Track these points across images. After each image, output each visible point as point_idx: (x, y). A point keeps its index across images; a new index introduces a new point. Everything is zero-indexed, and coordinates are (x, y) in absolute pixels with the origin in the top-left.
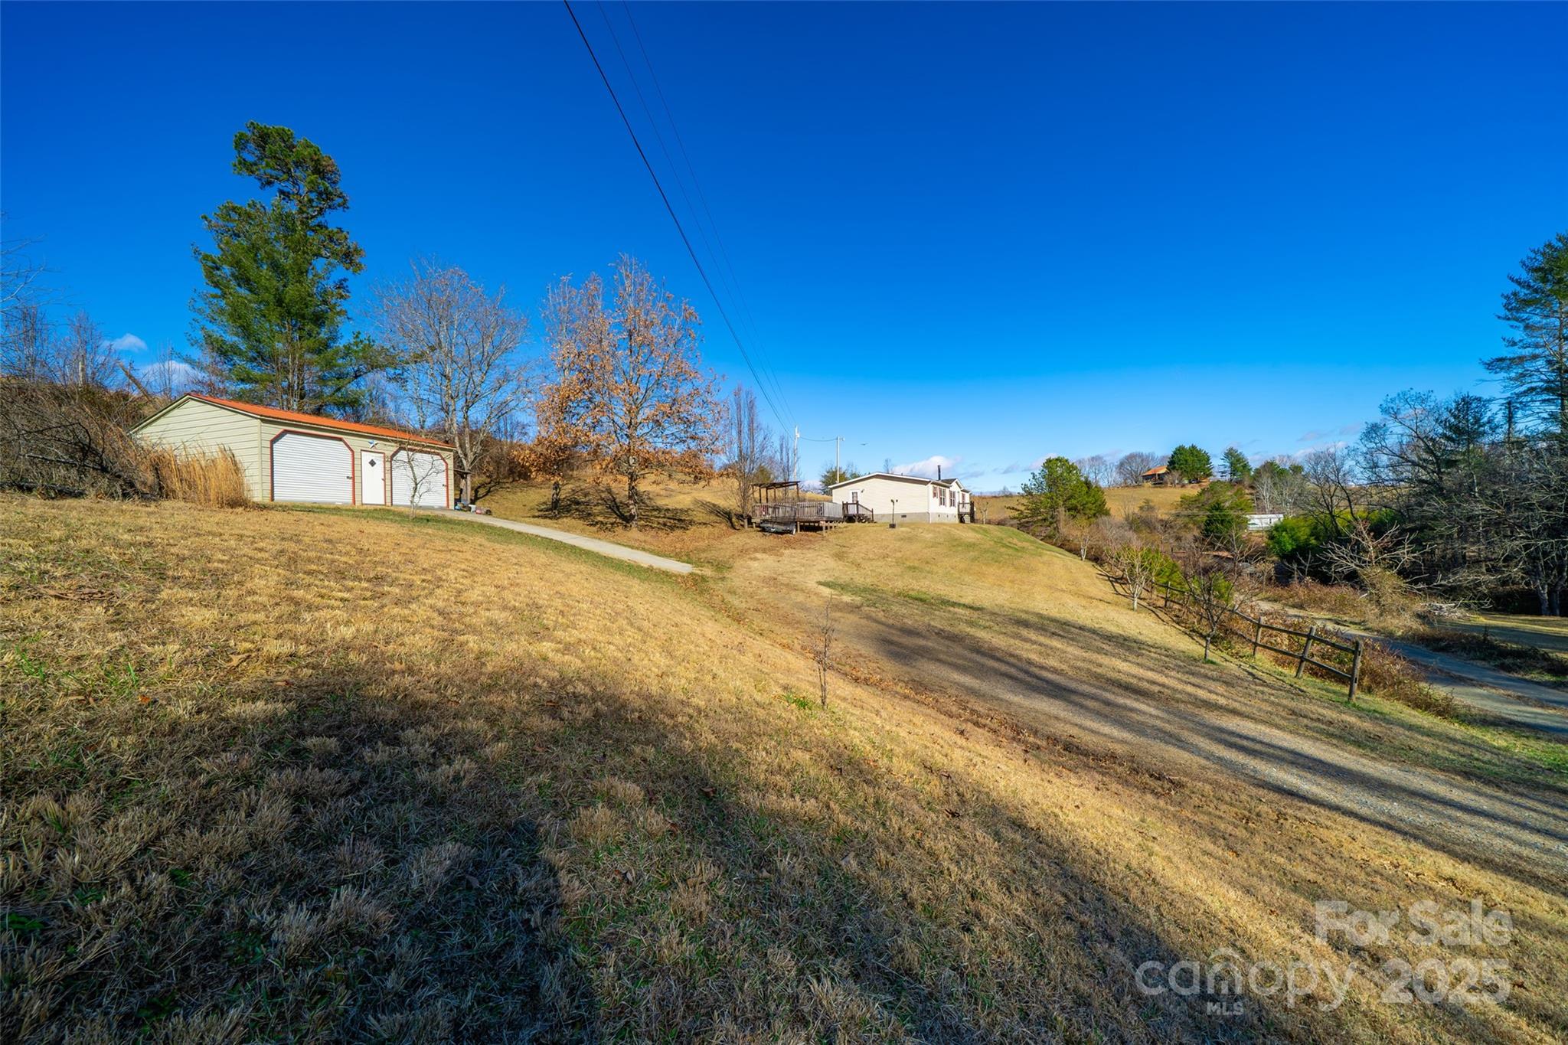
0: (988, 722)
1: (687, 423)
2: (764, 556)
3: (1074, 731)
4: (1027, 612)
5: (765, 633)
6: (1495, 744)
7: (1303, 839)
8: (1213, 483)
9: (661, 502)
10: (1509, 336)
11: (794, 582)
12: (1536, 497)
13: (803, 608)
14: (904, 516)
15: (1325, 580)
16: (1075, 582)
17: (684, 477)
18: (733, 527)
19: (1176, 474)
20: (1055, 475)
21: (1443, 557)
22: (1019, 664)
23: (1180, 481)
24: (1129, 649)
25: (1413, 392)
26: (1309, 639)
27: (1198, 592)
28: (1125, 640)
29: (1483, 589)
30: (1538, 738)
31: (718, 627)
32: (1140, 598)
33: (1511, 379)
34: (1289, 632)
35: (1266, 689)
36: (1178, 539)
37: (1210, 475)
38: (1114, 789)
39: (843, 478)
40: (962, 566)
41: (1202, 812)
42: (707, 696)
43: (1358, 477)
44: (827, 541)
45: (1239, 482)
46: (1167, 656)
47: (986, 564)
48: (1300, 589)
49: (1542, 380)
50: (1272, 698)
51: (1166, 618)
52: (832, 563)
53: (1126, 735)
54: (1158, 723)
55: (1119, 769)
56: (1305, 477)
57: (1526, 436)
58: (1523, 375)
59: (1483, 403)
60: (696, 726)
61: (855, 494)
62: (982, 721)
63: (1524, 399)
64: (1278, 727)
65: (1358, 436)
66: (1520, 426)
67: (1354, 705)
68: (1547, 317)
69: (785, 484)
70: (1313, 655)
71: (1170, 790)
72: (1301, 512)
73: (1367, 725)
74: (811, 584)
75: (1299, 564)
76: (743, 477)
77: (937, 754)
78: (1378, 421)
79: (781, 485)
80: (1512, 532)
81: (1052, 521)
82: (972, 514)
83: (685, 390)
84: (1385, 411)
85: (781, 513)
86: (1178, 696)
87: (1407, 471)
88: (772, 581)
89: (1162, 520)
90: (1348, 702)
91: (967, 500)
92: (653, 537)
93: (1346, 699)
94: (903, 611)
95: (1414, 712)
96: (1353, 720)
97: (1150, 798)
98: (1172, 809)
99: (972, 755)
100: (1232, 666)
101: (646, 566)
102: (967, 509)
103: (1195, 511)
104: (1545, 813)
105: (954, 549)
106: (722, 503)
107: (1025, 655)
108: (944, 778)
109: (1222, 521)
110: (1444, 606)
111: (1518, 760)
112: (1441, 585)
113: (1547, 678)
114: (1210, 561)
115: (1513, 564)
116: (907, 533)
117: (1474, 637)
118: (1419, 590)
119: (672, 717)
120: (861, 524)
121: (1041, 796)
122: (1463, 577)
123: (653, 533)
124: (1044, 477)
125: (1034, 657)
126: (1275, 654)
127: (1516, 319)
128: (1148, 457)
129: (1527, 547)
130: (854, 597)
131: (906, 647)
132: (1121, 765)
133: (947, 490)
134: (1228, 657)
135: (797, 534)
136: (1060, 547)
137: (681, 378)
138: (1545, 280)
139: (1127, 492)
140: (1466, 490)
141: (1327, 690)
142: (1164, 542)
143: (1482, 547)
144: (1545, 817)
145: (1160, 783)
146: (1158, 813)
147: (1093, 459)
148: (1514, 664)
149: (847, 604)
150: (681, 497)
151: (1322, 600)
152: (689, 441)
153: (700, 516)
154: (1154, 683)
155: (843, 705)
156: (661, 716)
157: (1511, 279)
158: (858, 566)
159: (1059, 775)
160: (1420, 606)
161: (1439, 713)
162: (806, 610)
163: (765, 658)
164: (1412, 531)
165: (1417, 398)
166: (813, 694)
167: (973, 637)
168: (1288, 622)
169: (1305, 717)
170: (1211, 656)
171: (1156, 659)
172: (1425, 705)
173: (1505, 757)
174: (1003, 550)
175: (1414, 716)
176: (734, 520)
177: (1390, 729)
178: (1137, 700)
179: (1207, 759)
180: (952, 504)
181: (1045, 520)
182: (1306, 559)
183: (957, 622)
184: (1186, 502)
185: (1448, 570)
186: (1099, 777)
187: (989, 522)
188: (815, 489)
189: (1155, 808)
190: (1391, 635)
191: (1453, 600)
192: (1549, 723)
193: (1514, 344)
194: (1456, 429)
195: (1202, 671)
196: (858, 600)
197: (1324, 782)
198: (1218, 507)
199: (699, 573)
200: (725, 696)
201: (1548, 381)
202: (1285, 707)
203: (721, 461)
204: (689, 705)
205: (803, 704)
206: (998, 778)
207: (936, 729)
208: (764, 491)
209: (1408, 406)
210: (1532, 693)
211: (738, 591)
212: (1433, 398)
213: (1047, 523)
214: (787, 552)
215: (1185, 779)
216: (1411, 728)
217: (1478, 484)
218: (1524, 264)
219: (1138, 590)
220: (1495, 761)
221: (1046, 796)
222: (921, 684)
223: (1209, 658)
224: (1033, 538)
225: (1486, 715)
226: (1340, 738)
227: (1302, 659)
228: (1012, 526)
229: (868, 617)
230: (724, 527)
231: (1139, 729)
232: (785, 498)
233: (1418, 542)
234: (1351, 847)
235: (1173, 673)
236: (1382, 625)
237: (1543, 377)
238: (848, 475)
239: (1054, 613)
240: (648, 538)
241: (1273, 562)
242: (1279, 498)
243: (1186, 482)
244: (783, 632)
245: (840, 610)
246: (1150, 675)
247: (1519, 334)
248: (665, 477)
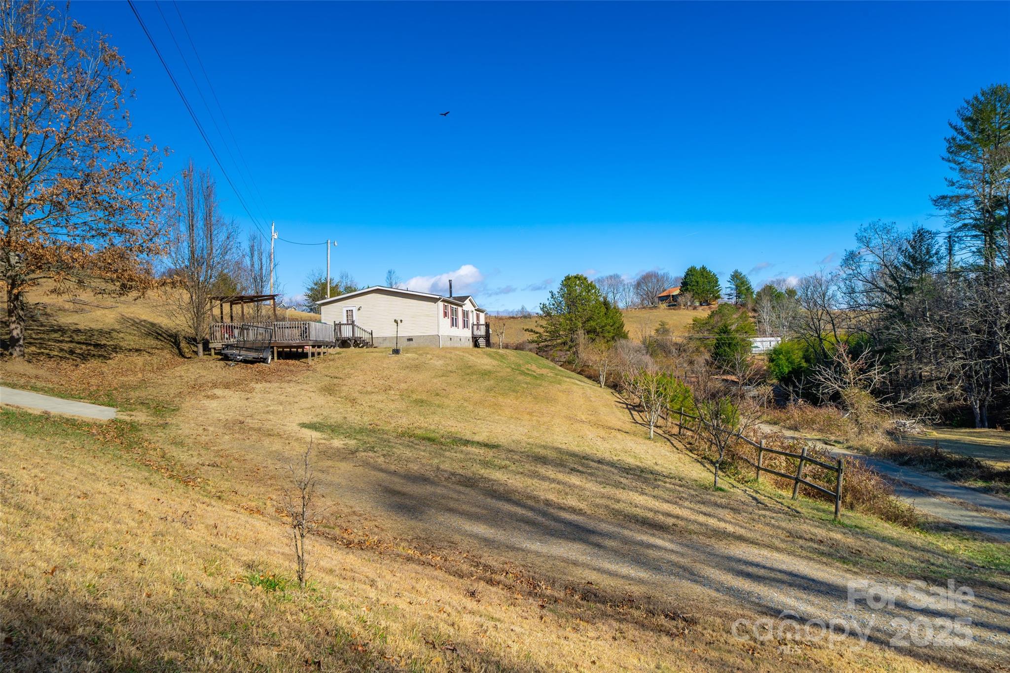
0: (502, 578)
1: (111, 210)
2: (227, 392)
3: (593, 576)
4: (545, 447)
5: (225, 495)
6: (945, 548)
7: (800, 662)
8: (722, 306)
9: (65, 320)
10: (949, 178)
11: (268, 426)
12: (969, 322)
13: (280, 457)
14: (410, 340)
15: (815, 401)
16: (595, 412)
17: (103, 285)
18: (181, 354)
19: (688, 295)
20: (574, 295)
21: (905, 377)
22: (537, 506)
23: (692, 302)
24: (646, 481)
25: (881, 223)
26: (802, 460)
27: (708, 417)
28: (642, 471)
29: (935, 405)
30: (975, 539)
31: (155, 493)
32: (657, 427)
33: (952, 215)
34: (786, 454)
35: (767, 513)
36: (691, 363)
37: (718, 297)
38: (631, 637)
39: (335, 291)
40: (477, 397)
41: (714, 649)
42: (127, 592)
43: (840, 303)
44: (314, 371)
45: (743, 305)
46: (681, 486)
47: (502, 394)
48: (797, 409)
49: (971, 218)
50: (773, 521)
51: (679, 445)
52: (321, 400)
53: (643, 574)
54: (673, 557)
55: (636, 613)
56: (798, 301)
57: (962, 267)
58: (959, 213)
59: (933, 235)
60: (107, 636)
61: (349, 313)
62: (497, 577)
63: (960, 234)
64: (778, 549)
65: (839, 262)
66: (957, 258)
67: (839, 522)
68: (975, 162)
69: (257, 299)
70: (806, 476)
71: (683, 629)
72: (796, 335)
73: (850, 541)
74: (292, 426)
75: (795, 386)
76: (196, 286)
77: (441, 625)
78: (855, 249)
79: (252, 299)
80: (954, 353)
81: (570, 344)
82: (487, 337)
83: (104, 163)
84: (860, 240)
85: (251, 336)
86: (692, 527)
87: (878, 296)
88: (238, 426)
89: (676, 344)
90: (834, 520)
91: (482, 321)
92: (52, 370)
93: (833, 517)
94: (408, 453)
95: (886, 525)
96: (838, 536)
97: (665, 639)
98: (686, 649)
99: (482, 620)
100: (739, 493)
101: (37, 412)
102: (482, 331)
103: (706, 334)
104: (980, 607)
105: (467, 378)
106: (164, 322)
107: (543, 495)
108: (448, 653)
109: (730, 344)
110: (907, 422)
111: (961, 561)
112: (904, 403)
113: (980, 484)
114: (719, 385)
115: (954, 382)
116: (414, 359)
117: (929, 450)
118: (888, 408)
119: (66, 630)
120: (357, 350)
121: (556, 657)
122: (920, 395)
123: (51, 364)
124: (562, 296)
125: (552, 497)
126: (775, 477)
127: (955, 162)
128: (663, 277)
129: (964, 366)
130: (347, 441)
131: (411, 497)
132: (638, 608)
133: (460, 309)
134: (735, 483)
135: (273, 363)
136: (579, 373)
137: (98, 146)
138: (973, 130)
139: (645, 314)
140: (920, 315)
141: (818, 510)
142: (678, 365)
143: (933, 367)
144: (980, 610)
145: (674, 623)
146: (672, 657)
147: (611, 277)
148: (957, 473)
149: (338, 450)
150: (99, 313)
151: (813, 422)
152: (112, 234)
153: (130, 340)
154: (669, 515)
155: (328, 579)
156: (47, 632)
157: (950, 125)
158: (353, 401)
159: (576, 629)
160: (889, 423)
161: (905, 524)
162: (287, 460)
163: (222, 528)
164: (881, 352)
165: (884, 229)
166: (286, 568)
167: (487, 480)
168: (785, 445)
169: (801, 537)
170: (721, 483)
171: (670, 490)
172: (894, 517)
173: (952, 559)
174: (520, 378)
175: (886, 529)
176: (183, 344)
177: (868, 543)
178: (653, 535)
179: (717, 590)
180: (465, 325)
181: (564, 343)
182: (799, 381)
183: (469, 464)
184: (697, 324)
185: (909, 389)
186: (616, 625)
187: (506, 347)
188: (299, 305)
189: (670, 650)
190: (867, 452)
191: (914, 417)
192: (982, 525)
193: (953, 184)
194: (913, 258)
195: (713, 498)
196: (352, 443)
197: (816, 601)
198: (725, 330)
199: (128, 419)
200: (158, 587)
201: (976, 219)
202: (783, 529)
203: (163, 264)
204: (97, 608)
205: (271, 584)
206: (510, 643)
207: (444, 594)
208: (226, 307)
209: (876, 236)
210: (970, 498)
211: (187, 441)
212: (895, 230)
213: (567, 347)
214: (259, 386)
215: (698, 615)
216: (884, 539)
217: (930, 310)
218: (959, 111)
219: (654, 417)
220: (946, 564)
221: (561, 656)
222: (427, 541)
223: (718, 485)
224: (552, 364)
225: (938, 523)
226: (830, 555)
227: (797, 480)
228: (530, 350)
229: (366, 464)
230: (167, 355)
231: (654, 566)
232: (257, 317)
233: (886, 363)
234: (839, 663)
235: (687, 504)
236: (860, 443)
237: (972, 215)
238: (342, 289)
239: (574, 448)
240: (41, 372)
241: (772, 385)
242: (777, 321)
243: (697, 304)
244: (251, 493)
245: (330, 458)
246: (666, 507)
247: (956, 176)
248: (71, 284)
